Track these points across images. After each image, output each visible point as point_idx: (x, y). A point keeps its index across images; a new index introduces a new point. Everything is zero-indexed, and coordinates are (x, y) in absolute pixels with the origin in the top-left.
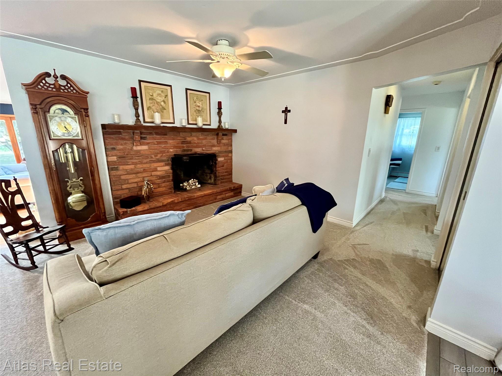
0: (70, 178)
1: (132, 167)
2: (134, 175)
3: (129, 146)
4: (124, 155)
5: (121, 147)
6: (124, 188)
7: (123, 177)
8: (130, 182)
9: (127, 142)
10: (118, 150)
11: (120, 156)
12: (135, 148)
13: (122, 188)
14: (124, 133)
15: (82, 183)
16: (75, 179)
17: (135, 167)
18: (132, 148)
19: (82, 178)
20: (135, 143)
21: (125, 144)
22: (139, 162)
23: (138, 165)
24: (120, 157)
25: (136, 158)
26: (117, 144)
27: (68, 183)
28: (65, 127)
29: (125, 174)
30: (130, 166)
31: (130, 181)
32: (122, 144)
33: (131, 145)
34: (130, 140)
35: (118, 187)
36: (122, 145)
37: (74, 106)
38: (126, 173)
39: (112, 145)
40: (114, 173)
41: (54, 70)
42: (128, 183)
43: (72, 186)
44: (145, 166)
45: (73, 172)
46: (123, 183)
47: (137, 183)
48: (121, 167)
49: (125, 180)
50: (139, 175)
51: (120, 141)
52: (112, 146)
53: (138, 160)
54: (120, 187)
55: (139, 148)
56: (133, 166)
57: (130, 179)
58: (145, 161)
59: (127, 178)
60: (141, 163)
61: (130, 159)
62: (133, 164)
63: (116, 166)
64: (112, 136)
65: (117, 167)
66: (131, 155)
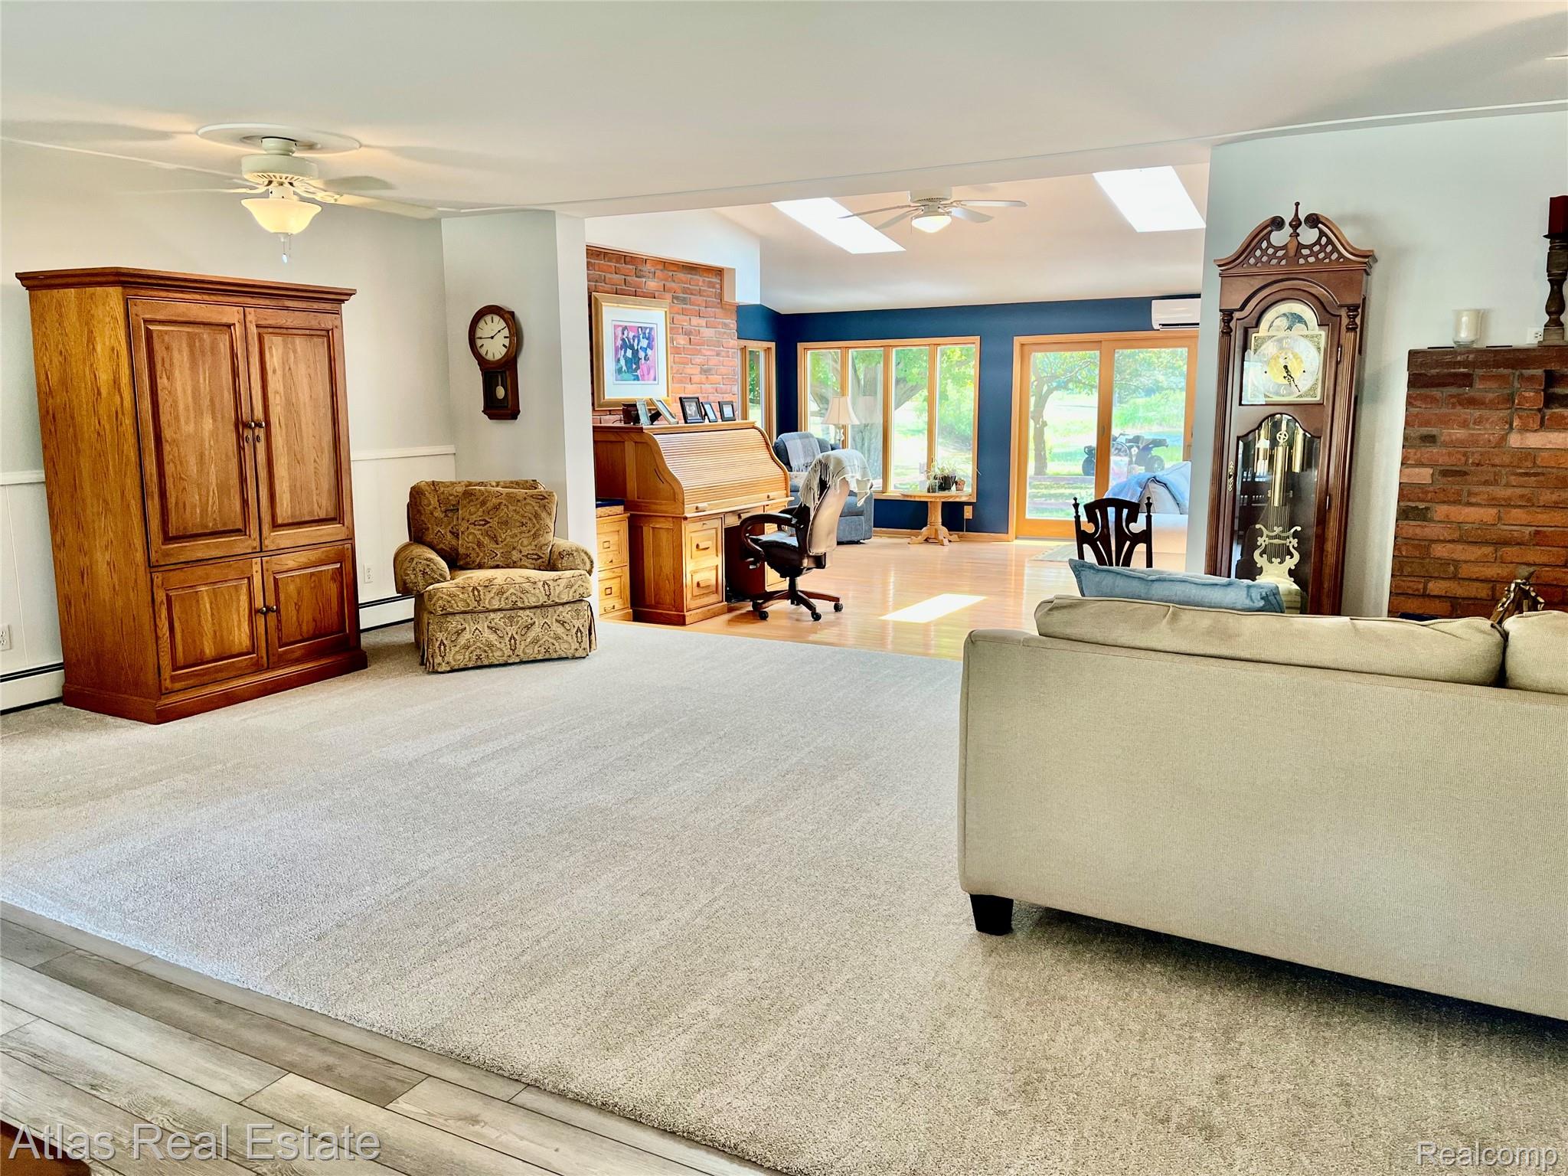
0: (1270, 523)
1: (1488, 514)
2: (1488, 550)
3: (1489, 432)
4: (1466, 463)
5: (1459, 433)
6: (1435, 593)
7: (1439, 551)
8: (1463, 573)
9: (1486, 413)
10: (1445, 445)
11: (1447, 468)
12: (1515, 440)
13: (1425, 588)
14: (1483, 378)
15: (1296, 545)
16: (1281, 529)
17: (1500, 518)
18: (1504, 438)
19: (1299, 528)
20: (1520, 417)
21: (1478, 422)
22: (1522, 496)
23: (1516, 512)
24: (1445, 473)
25: (1513, 479)
26: (1445, 421)
27: (1259, 538)
28: (1286, 367)
29: (1452, 541)
30: (1482, 511)
31: (1465, 571)
32: (1465, 421)
33: (1498, 431)
34: (1500, 406)
35: (1411, 584)
36: (1464, 424)
37: (1322, 303)
38: (1456, 536)
39: (1427, 423)
40: (1413, 528)
41: (1297, 204)
42: (1455, 577)
43: (1268, 551)
44: (1544, 516)
45: (1276, 504)
46: (1436, 574)
47: (1491, 585)
48: (1441, 511)
49: (1445, 563)
50: (1510, 552)
51: (1459, 410)
52: (1425, 430)
53: (1519, 491)
54: (1421, 586)
55: (1535, 440)
56: (1493, 511)
57: (1466, 562)
58: (1548, 497)
59: (1455, 556)
60: (1529, 503)
61: (1486, 483)
62: (1493, 502)
63: (1422, 506)
64: (1436, 392)
65: (1427, 509)
66: (1493, 465)
